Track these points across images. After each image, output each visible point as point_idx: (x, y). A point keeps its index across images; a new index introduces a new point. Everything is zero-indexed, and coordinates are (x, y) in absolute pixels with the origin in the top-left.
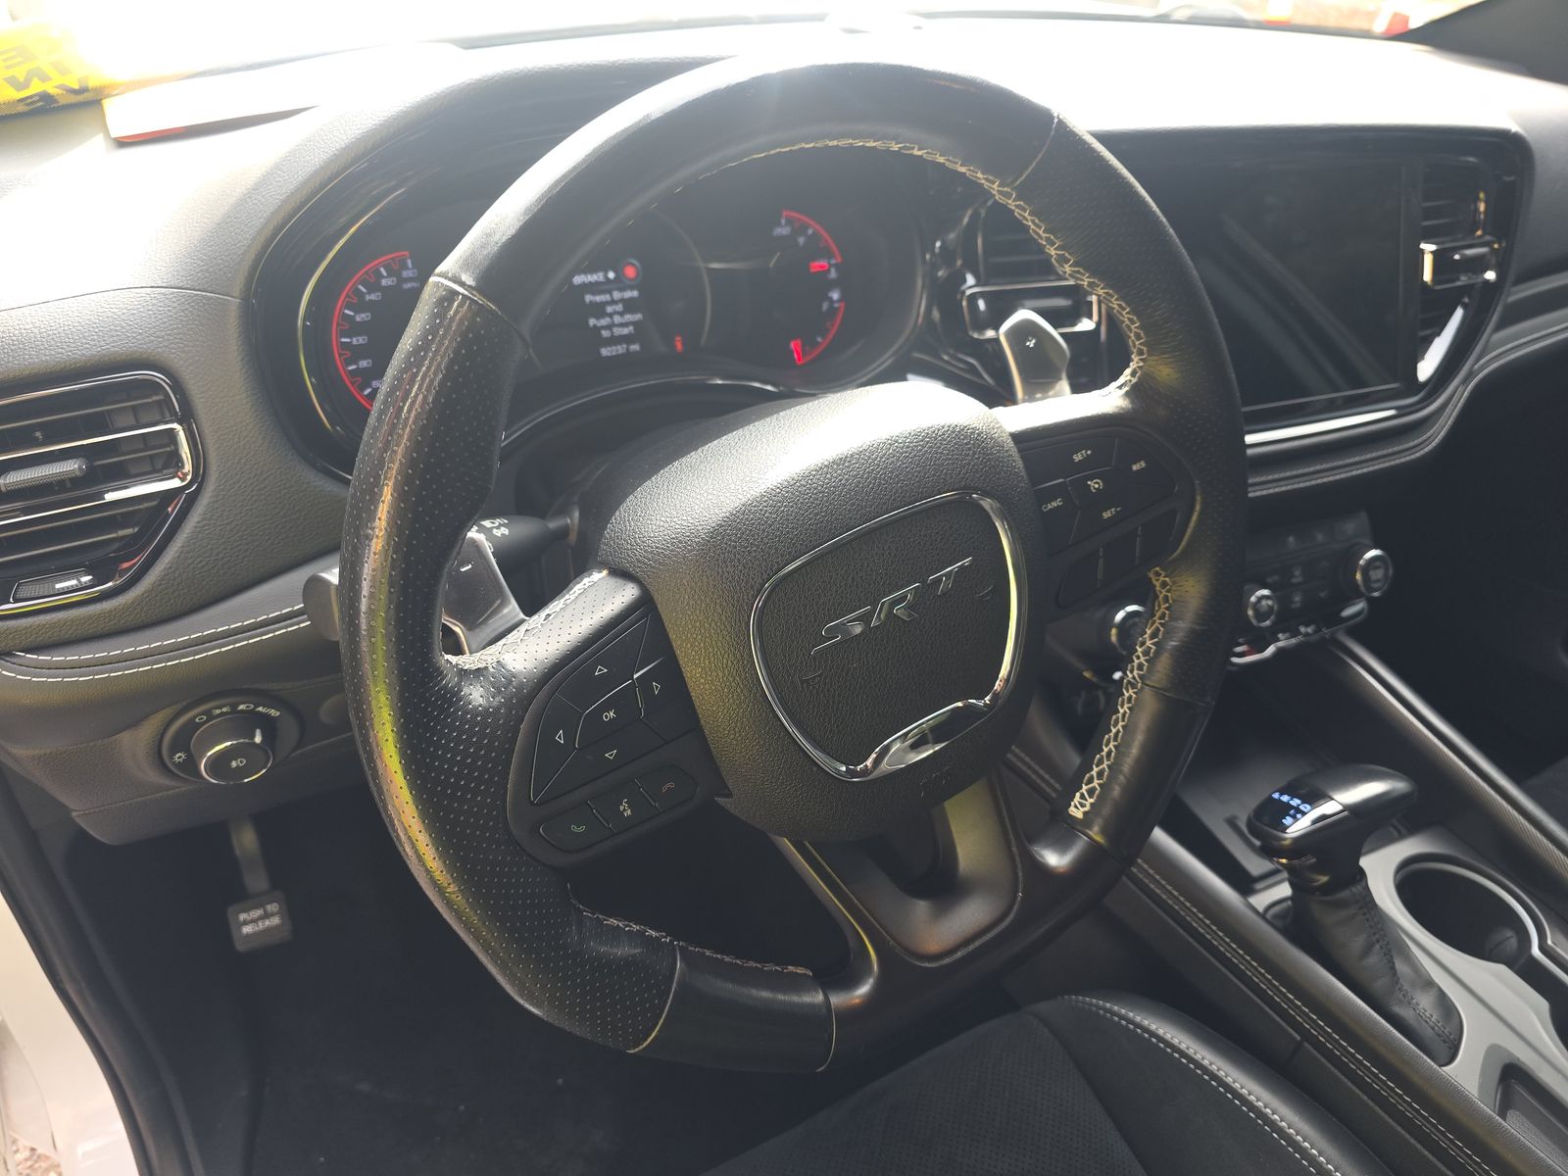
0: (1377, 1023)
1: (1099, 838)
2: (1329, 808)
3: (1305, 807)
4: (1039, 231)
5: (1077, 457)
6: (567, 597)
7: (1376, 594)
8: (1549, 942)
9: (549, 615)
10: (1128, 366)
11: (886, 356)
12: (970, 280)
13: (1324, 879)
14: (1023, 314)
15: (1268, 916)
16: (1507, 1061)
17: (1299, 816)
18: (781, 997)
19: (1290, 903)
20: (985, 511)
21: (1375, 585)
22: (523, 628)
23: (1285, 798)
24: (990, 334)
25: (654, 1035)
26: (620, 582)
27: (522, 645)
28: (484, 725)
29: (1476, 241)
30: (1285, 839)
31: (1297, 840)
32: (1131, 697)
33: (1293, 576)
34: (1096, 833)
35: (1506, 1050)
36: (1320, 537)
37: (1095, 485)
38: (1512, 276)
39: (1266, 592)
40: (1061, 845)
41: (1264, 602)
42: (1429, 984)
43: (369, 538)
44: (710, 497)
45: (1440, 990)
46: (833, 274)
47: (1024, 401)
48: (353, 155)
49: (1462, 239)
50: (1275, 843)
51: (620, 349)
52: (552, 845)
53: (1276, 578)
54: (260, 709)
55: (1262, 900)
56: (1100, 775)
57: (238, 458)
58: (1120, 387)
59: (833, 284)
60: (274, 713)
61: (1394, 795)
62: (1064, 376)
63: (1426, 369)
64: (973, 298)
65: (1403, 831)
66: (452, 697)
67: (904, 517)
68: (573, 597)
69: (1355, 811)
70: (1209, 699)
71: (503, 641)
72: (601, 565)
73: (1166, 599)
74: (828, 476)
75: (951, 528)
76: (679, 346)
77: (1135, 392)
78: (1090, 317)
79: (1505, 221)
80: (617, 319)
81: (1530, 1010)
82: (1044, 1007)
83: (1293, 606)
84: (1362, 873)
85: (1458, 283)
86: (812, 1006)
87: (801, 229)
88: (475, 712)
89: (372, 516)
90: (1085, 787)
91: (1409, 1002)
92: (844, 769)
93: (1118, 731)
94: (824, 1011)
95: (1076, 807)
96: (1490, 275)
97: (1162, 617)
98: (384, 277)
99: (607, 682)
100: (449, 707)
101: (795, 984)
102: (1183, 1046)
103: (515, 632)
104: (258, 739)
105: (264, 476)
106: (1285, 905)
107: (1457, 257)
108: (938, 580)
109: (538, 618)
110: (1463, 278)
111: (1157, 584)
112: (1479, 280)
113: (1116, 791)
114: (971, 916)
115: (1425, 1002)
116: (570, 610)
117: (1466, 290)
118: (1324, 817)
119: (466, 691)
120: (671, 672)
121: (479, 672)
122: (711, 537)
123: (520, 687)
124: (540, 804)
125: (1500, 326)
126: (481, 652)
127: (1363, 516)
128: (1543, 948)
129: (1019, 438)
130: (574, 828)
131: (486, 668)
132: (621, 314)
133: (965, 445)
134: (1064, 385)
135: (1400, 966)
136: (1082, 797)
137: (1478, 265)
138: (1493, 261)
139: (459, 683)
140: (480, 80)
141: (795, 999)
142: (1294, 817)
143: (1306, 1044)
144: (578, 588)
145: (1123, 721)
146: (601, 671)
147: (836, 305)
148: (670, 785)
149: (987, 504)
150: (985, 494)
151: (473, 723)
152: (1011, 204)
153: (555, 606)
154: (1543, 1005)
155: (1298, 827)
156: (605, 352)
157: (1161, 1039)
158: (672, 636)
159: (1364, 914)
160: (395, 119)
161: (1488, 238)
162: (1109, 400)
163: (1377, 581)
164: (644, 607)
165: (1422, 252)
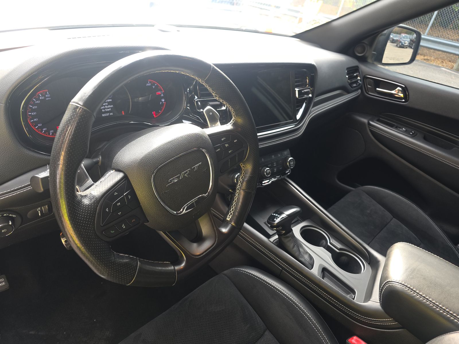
0: (296, 262)
1: (233, 224)
2: (284, 216)
3: (279, 216)
4: (210, 90)
5: (223, 139)
6: (105, 177)
7: (292, 168)
8: (331, 241)
9: (101, 182)
10: (232, 119)
11: (177, 115)
12: (196, 97)
13: (284, 232)
14: (208, 107)
15: (274, 243)
16: (323, 267)
17: (277, 218)
18: (163, 268)
19: (278, 239)
20: (203, 152)
21: (292, 166)
22: (95, 185)
23: (274, 214)
24: (202, 110)
25: (134, 280)
26: (118, 173)
27: (96, 189)
28: (88, 208)
29: (307, 88)
30: (275, 223)
31: (277, 223)
32: (238, 192)
33: (274, 165)
34: (233, 223)
35: (323, 265)
36: (279, 155)
37: (227, 145)
38: (315, 96)
39: (268, 168)
40: (225, 227)
41: (268, 171)
42: (307, 253)
43: (59, 164)
44: (140, 151)
45: (309, 253)
46: (162, 95)
47: (210, 127)
48: (38, 68)
49: (304, 87)
50: (273, 225)
51: (108, 114)
52: (107, 236)
53: (270, 165)
54: (10, 215)
55: (272, 239)
56: (233, 210)
57: (4, 146)
58: (230, 124)
59: (162, 98)
60: (14, 216)
61: (297, 211)
62: (219, 121)
63: (298, 117)
64: (197, 102)
65: (302, 221)
66: (80, 202)
67: (184, 155)
68: (107, 177)
69: (289, 216)
70: (254, 191)
71: (90, 188)
72: (113, 169)
73: (244, 170)
74: (168, 145)
75: (196, 156)
76: (123, 113)
77: (234, 124)
78: (225, 106)
79: (312, 84)
80: (106, 107)
81: (327, 256)
82: (225, 272)
83: (275, 171)
84: (292, 230)
85: (304, 97)
86: (171, 270)
87: (154, 84)
88: (86, 205)
89: (59, 159)
90: (230, 213)
91: (303, 257)
92: (175, 213)
93: (236, 200)
94: (174, 271)
95: (228, 218)
96: (310, 95)
97: (243, 174)
98: (41, 97)
99: (118, 196)
100: (80, 204)
101: (167, 265)
102: (257, 275)
103: (93, 186)
104: (10, 223)
105: (12, 151)
106: (277, 240)
107: (303, 92)
108: (194, 168)
109: (98, 183)
110: (305, 96)
111: (242, 167)
112: (308, 96)
113: (237, 214)
114: (207, 245)
115: (306, 257)
116: (106, 180)
117: (306, 99)
118: (283, 218)
119: (83, 200)
120: (133, 193)
121: (86, 196)
122: (141, 161)
123: (97, 199)
124: (103, 226)
125: (313, 107)
126: (85, 191)
127: (288, 150)
128: (330, 243)
129: (210, 135)
130: (112, 232)
131: (87, 195)
132: (107, 105)
133: (198, 138)
134: (219, 123)
135: (301, 250)
136: (229, 215)
137: (307, 93)
138: (311, 92)
139: (81, 199)
140: (72, 51)
141: (167, 269)
142: (276, 218)
143: (283, 270)
144: (108, 175)
145: (237, 197)
146: (116, 194)
147: (163, 103)
148: (134, 220)
149: (204, 150)
150: (203, 148)
151: (86, 208)
152: (204, 84)
153: (102, 179)
154: (330, 254)
155: (277, 221)
156: (103, 115)
157: (252, 274)
158: (133, 184)
159: (293, 239)
160: (49, 60)
161: (309, 87)
162: (228, 127)
163: (292, 165)
164: (125, 178)
165: (296, 90)
